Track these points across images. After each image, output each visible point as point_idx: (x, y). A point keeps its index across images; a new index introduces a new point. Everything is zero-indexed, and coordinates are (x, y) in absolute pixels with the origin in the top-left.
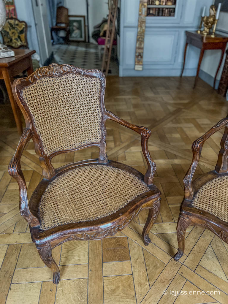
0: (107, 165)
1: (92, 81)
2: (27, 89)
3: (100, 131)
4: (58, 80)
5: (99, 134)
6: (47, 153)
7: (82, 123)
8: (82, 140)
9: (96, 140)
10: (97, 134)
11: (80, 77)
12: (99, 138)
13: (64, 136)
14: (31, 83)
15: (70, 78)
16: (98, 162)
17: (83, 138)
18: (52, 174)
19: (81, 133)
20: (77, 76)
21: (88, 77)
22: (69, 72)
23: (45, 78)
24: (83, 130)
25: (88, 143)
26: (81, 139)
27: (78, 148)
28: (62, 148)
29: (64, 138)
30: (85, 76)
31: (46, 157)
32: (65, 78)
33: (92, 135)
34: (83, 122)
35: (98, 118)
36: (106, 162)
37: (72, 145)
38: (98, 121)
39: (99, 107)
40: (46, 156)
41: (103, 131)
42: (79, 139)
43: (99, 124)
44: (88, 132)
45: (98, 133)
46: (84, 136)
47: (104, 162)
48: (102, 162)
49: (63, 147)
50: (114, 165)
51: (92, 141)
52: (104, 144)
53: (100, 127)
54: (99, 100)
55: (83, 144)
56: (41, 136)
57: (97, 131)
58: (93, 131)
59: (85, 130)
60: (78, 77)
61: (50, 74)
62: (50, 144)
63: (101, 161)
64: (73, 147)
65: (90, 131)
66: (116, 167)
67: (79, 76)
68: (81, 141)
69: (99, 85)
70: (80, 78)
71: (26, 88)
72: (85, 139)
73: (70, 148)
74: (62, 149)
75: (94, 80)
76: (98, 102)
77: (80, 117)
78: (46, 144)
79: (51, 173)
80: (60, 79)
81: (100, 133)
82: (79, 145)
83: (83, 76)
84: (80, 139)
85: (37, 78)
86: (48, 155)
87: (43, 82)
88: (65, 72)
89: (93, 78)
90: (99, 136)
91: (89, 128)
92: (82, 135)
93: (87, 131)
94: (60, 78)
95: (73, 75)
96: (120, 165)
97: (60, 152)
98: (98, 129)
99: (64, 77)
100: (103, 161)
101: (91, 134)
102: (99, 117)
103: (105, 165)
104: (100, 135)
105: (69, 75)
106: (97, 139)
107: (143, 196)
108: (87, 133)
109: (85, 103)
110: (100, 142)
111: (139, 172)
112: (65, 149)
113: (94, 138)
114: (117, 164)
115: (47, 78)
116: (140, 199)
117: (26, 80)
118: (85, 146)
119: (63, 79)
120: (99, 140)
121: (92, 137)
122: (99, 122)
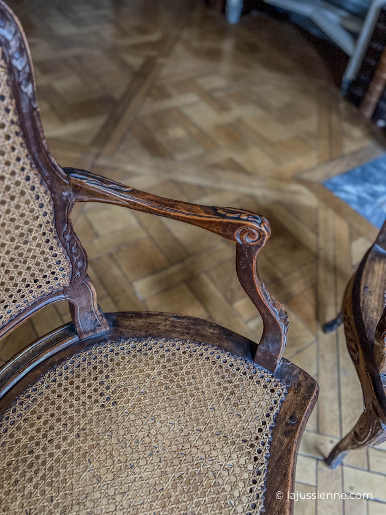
0: (111, 338)
3: (59, 251)
5: (58, 262)
9: (54, 283)
10: (50, 266)
12: (64, 276)
16: (76, 339)
25: (24, 307)
33: (33, 275)
35: (39, 212)
36: (105, 329)
38: (42, 220)
39: (28, 167)
41: (71, 246)
43: (51, 230)
45: (53, 261)
47: (98, 332)
50: (133, 329)
51: (37, 293)
53: (55, 237)
54: (19, 140)
55: (9, 315)
57: (49, 254)
58: (31, 263)
63: (86, 332)
65: (22, 268)
66: (146, 337)
72: (9, 301)
76: (18, 147)
81: (62, 258)
90: (62, 270)
91: (12, 260)
96: (150, 320)
98: (51, 248)
100: (94, 331)
101: (26, 274)
102: (41, 206)
103: (105, 341)
104: (65, 263)
106: (56, 279)
107: (287, 424)
108: (11, 278)
110: (68, 286)
111: (222, 328)
113: (42, 282)
114: (140, 322)
116: (286, 441)
120: (66, 282)
121: (36, 281)
122: (48, 222)
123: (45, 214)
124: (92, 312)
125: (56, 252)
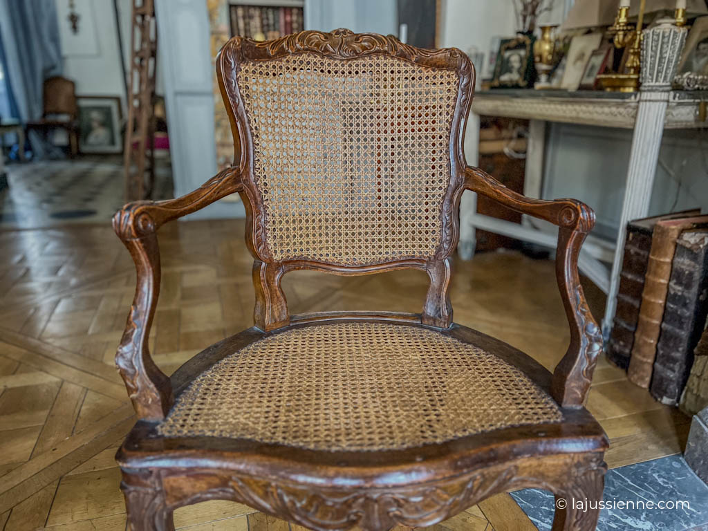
0: (443, 334)
1: (435, 77)
2: (253, 65)
4: (343, 65)
5: (434, 232)
6: (275, 252)
7: (390, 194)
8: (384, 243)
9: (424, 250)
10: (427, 232)
11: (405, 65)
12: (433, 247)
13: (333, 220)
14: (270, 58)
15: (378, 65)
16: (419, 322)
17: (387, 240)
18: (279, 317)
19: (383, 222)
20: (398, 63)
21: (426, 68)
22: (377, 53)
23: (309, 56)
24: (389, 215)
25: (397, 257)
26: (380, 240)
27: (370, 266)
28: (321, 252)
29: (334, 227)
30: (419, 66)
31: (268, 261)
32: (364, 65)
33: (413, 232)
34: (393, 191)
35: (436, 184)
36: (443, 325)
37: (354, 253)
38: (437, 192)
39: (444, 152)
40: (271, 259)
42: (373, 240)
43: (439, 202)
44: (403, 222)
45: (431, 228)
46: (390, 233)
47: (437, 324)
48: (431, 321)
49: (324, 252)
50: (466, 336)
51: (410, 251)
52: (443, 264)
54: (447, 133)
55: (386, 256)
56: (266, 198)
57: (430, 221)
58: (416, 222)
59: (397, 215)
60: (399, 65)
61: (326, 50)
62: (288, 229)
63: (429, 318)
64: (355, 259)
65: (410, 222)
66: (469, 343)
67: (402, 63)
68: (380, 247)
69: (452, 89)
70: (403, 68)
71: (252, 63)
72: (391, 244)
73: (347, 260)
74: (321, 255)
75: (442, 77)
76: (444, 137)
77: (386, 177)
78: (277, 226)
79: (276, 314)
80: (350, 66)
81: (437, 230)
82: (373, 257)
83: (412, 65)
84: (376, 238)
85: (290, 51)
86: (277, 257)
87: (301, 62)
88: (366, 52)
89: (441, 70)
90: (433, 239)
91: (406, 211)
92: (383, 229)
93: (400, 218)
94: (349, 62)
95: (385, 59)
96: (485, 339)
97: (315, 265)
98: (434, 217)
99: (361, 61)
100: (434, 320)
101: (410, 229)
102: (441, 181)
104: (437, 236)
105: (375, 58)
106: (427, 246)
108: (400, 226)
109: (406, 138)
110: (432, 258)
112: (330, 259)
113: (417, 243)
114: (475, 336)
115: (315, 57)
117: (257, 46)
118: (387, 264)
119: (357, 65)
120: (432, 252)
121: (413, 239)
122: (440, 195)
123: (440, 188)
124: (440, 297)
125: (436, 223)
